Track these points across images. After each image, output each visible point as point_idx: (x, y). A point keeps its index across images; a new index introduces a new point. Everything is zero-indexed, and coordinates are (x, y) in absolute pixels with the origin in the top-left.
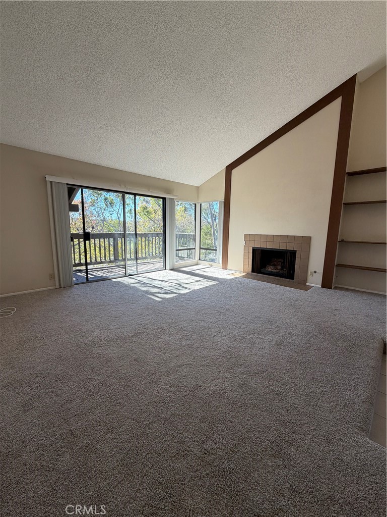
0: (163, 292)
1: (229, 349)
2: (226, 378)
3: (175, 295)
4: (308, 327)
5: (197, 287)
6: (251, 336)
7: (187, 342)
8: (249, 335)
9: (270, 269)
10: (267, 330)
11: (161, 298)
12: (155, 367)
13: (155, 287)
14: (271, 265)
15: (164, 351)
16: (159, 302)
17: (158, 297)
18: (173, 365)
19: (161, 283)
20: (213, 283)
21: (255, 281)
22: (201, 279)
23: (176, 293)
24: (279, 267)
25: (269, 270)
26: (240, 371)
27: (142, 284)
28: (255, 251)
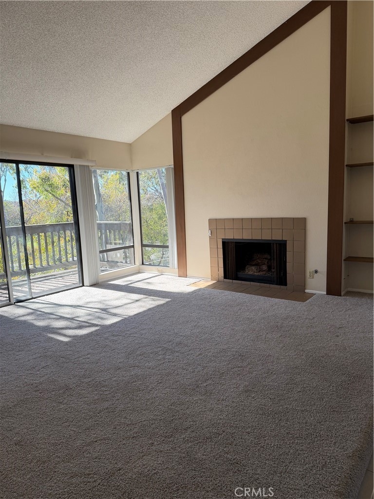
0: (74, 325)
1: (172, 407)
2: (161, 451)
3: (93, 329)
4: (295, 358)
5: (134, 310)
6: (209, 382)
7: (106, 404)
8: (206, 380)
9: (251, 271)
10: (235, 369)
11: (69, 337)
12: (49, 451)
13: (62, 318)
14: (254, 265)
15: (67, 424)
16: (66, 343)
17: (65, 335)
18: (79, 443)
19: (73, 310)
20: (162, 301)
21: (227, 292)
22: (142, 296)
23: (97, 325)
24: (265, 267)
25: (250, 273)
26: (184, 438)
27: (38, 315)
28: (225, 244)
